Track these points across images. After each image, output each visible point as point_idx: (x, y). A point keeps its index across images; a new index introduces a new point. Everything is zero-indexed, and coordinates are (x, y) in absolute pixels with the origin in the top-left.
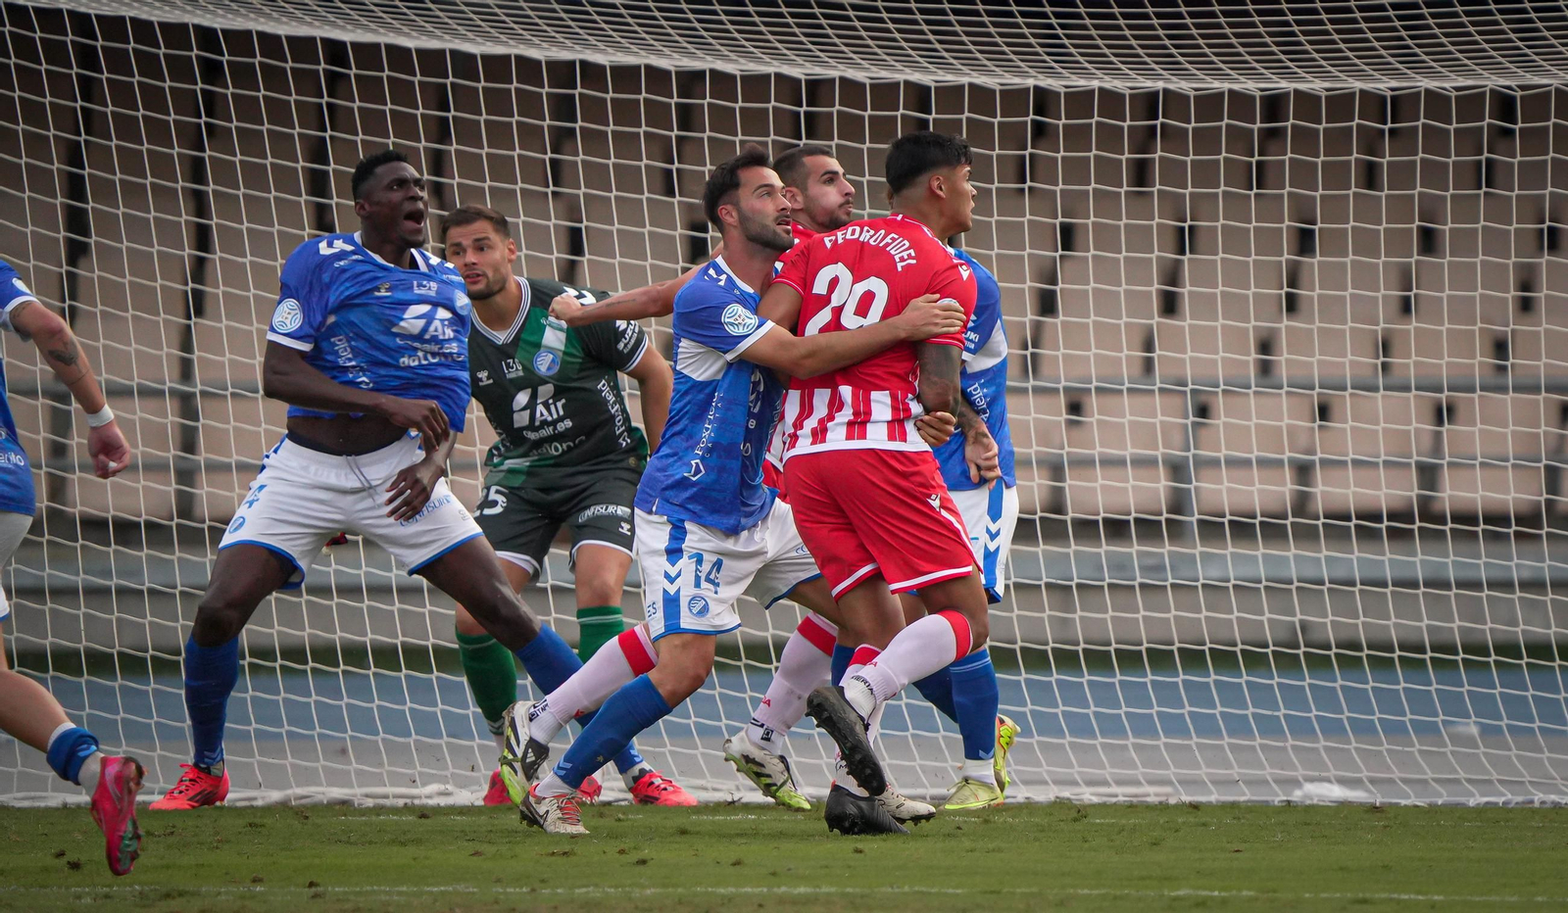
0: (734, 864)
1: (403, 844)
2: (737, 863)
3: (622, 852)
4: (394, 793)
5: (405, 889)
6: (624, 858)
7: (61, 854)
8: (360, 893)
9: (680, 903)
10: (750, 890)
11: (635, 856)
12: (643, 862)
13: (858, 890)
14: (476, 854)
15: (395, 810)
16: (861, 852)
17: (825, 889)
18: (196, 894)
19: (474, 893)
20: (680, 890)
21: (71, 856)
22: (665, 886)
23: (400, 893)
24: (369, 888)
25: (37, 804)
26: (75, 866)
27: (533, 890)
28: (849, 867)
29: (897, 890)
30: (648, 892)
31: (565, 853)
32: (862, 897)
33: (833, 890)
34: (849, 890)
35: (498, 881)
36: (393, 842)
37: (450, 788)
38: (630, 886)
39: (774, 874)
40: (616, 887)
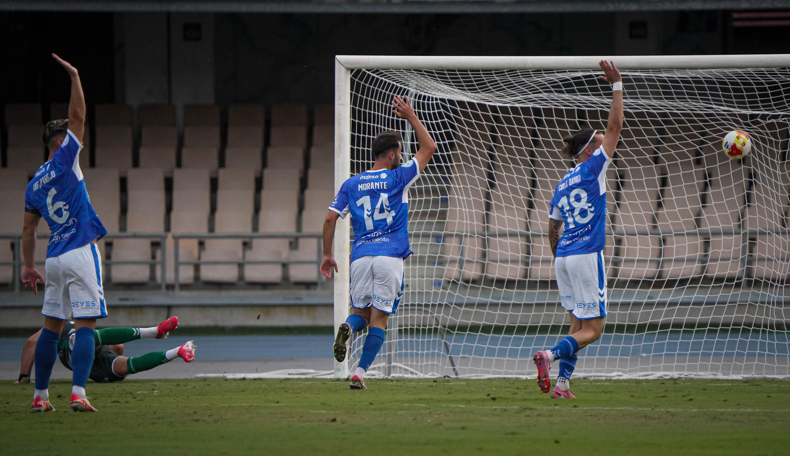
0: (724, 401)
1: (606, 393)
2: (725, 401)
3: (683, 396)
4: (604, 375)
5: (607, 408)
6: (685, 398)
7: (489, 395)
8: (592, 410)
9: (705, 414)
10: (730, 410)
11: (689, 398)
12: (691, 400)
13: (769, 410)
14: (632, 396)
15: (603, 381)
16: (770, 397)
17: (757, 410)
18: (535, 409)
19: (632, 410)
20: (705, 410)
21: (492, 396)
22: (700, 408)
23: (605, 410)
24: (595, 408)
25: (479, 378)
26: (494, 399)
27: (653, 409)
28: (766, 402)
29: (784, 411)
30: (694, 410)
31: (664, 397)
32: (771, 413)
33: (760, 410)
34: (766, 410)
35: (640, 406)
36: (603, 392)
37: (620, 373)
38: (687, 408)
39: (739, 404)
40: (682, 408)
